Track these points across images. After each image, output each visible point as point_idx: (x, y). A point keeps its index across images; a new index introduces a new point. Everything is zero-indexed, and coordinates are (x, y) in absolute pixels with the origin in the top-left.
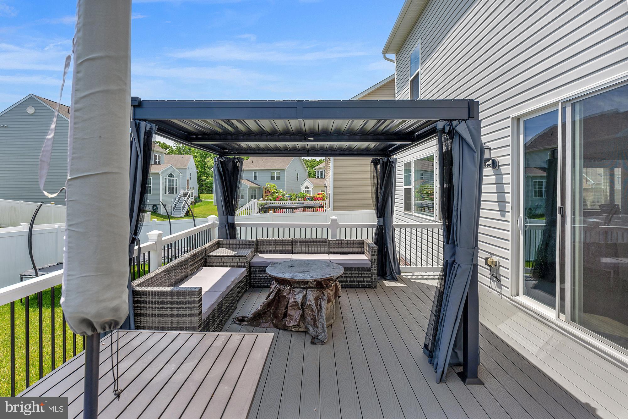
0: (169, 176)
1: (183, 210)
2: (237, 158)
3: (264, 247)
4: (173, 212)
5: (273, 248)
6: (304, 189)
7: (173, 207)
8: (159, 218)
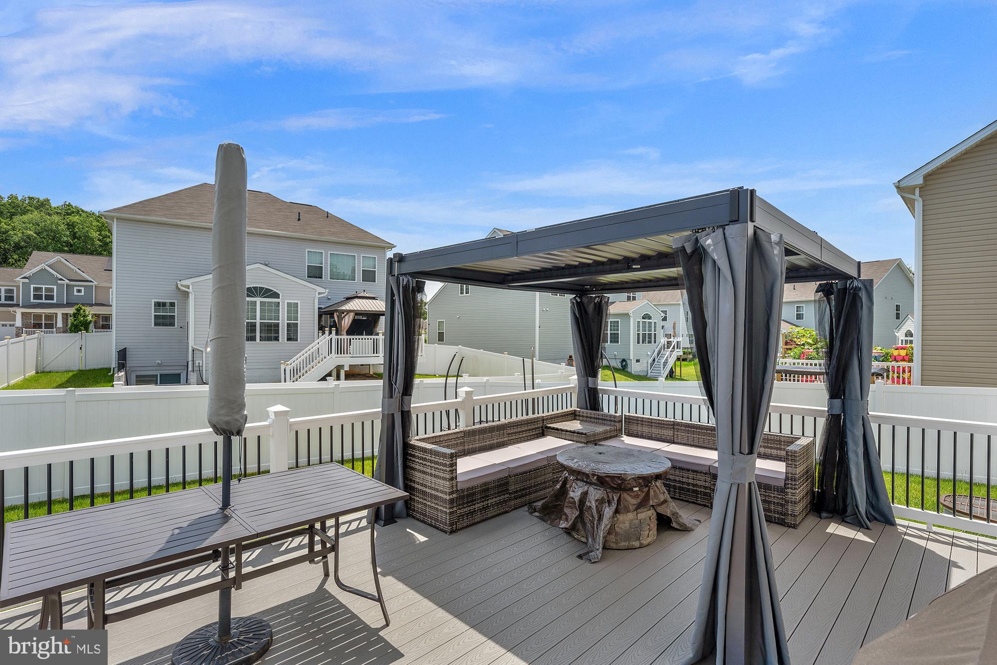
0: (643, 318)
1: (664, 368)
2: (599, 297)
3: (634, 428)
4: (649, 371)
5: (646, 429)
6: (904, 338)
7: (649, 363)
8: (627, 378)
